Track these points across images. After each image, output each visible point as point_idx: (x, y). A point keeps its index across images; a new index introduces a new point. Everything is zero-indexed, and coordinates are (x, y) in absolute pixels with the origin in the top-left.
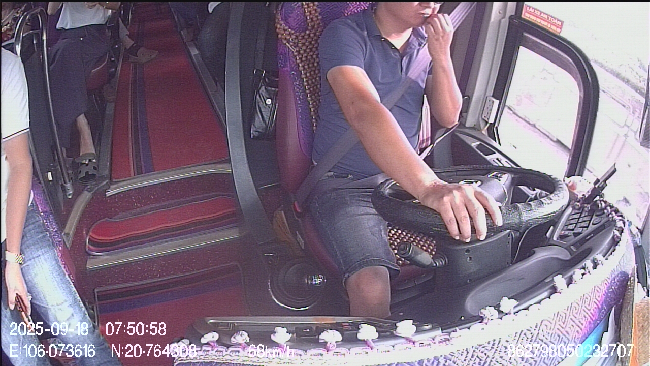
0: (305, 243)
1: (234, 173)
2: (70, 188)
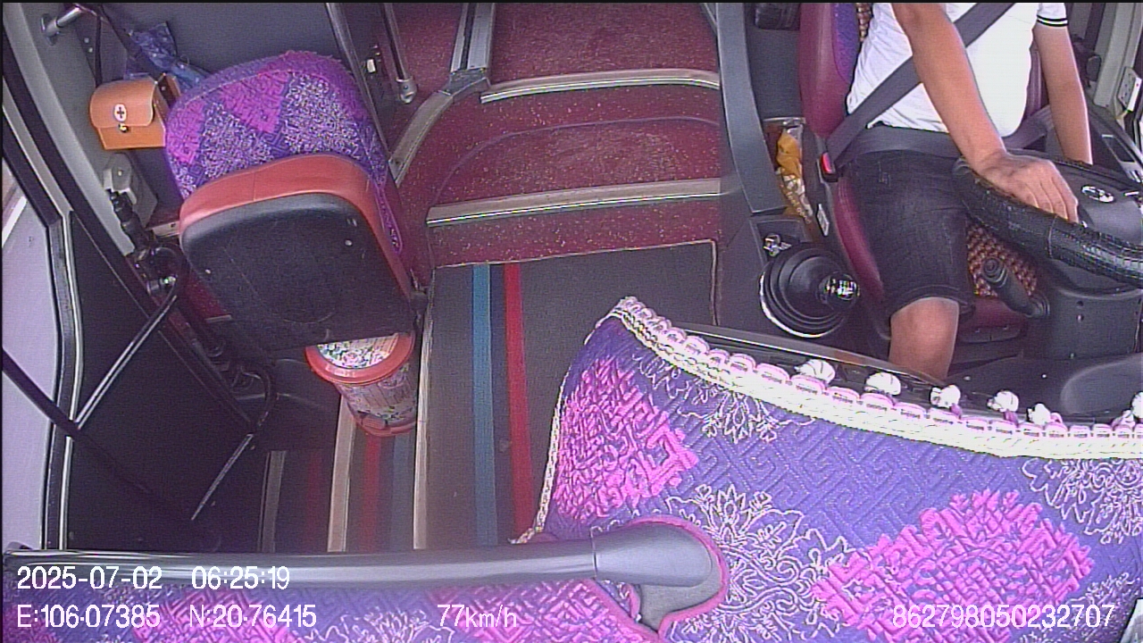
0: (830, 228)
1: (723, 87)
2: (409, 86)
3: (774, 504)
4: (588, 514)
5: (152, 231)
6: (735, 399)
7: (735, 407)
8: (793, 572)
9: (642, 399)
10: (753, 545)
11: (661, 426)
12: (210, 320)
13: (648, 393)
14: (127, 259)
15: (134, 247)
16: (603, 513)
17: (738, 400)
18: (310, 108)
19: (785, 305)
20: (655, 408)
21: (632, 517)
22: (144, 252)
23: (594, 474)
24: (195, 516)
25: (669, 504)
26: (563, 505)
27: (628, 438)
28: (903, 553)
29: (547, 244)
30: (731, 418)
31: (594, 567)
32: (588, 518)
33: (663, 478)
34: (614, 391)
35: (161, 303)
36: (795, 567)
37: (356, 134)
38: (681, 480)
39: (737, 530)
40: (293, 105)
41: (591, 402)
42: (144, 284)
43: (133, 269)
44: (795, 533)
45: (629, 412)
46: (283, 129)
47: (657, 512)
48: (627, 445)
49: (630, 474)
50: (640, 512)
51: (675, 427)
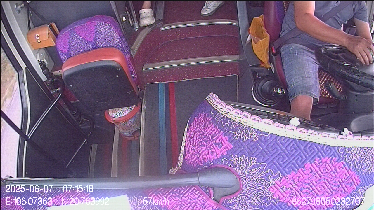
0: (275, 71)
1: (240, 25)
3: (258, 161)
4: (196, 164)
5: (53, 73)
6: (244, 127)
7: (244, 129)
8: (263, 183)
9: (214, 127)
10: (250, 174)
11: (220, 135)
12: (72, 102)
13: (216, 124)
14: (44, 83)
15: (47, 79)
16: (202, 164)
17: (245, 127)
18: (105, 33)
19: (260, 96)
20: (219, 129)
21: (211, 165)
22: (50, 80)
23: (198, 151)
24: (67, 166)
25: (223, 161)
26: (188, 161)
27: (210, 139)
28: (299, 177)
29: (183, 76)
30: (243, 133)
31: (198, 182)
32: (196, 165)
33: (221, 152)
34: (205, 124)
35: (56, 96)
36: (264, 182)
37: (120, 41)
38: (227, 153)
39: (245, 170)
40: (99, 32)
41: (198, 128)
42: (50, 90)
43: (47, 86)
44: (264, 170)
45: (210, 131)
46: (96, 40)
47: (219, 164)
48: (209, 141)
49: (210, 151)
50: (213, 163)
51: (225, 136)
